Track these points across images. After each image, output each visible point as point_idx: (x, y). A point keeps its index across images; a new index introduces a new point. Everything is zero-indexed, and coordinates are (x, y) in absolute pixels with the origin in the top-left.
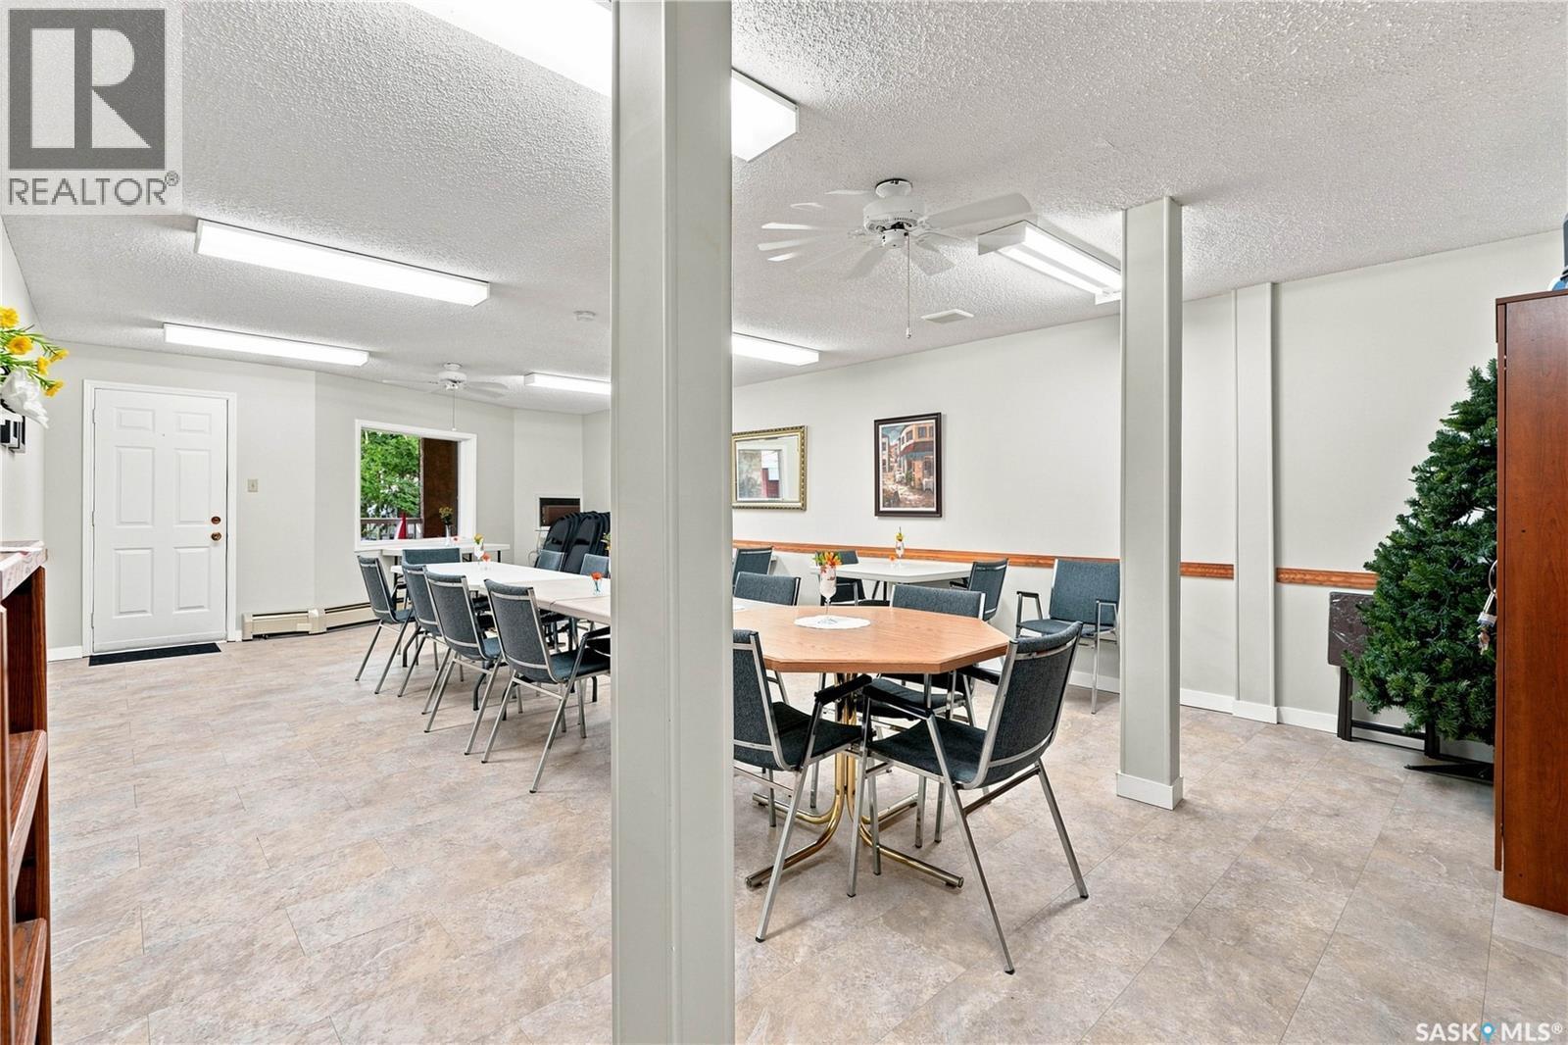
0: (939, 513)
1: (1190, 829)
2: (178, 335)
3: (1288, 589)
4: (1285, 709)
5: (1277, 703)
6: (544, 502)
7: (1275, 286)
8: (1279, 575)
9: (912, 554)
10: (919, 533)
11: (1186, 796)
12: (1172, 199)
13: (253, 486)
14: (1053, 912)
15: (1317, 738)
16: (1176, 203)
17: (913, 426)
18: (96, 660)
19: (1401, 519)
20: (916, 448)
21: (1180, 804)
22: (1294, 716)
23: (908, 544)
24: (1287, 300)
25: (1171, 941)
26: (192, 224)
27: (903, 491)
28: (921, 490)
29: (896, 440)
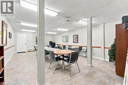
0: (78, 43)
1: (92, 68)
2: (22, 30)
3: (105, 49)
4: (105, 59)
5: (104, 59)
6: (50, 42)
7: (104, 23)
8: (104, 48)
9: (75, 46)
10: (76, 44)
11: (93, 65)
12: (91, 17)
13: (28, 41)
14: (77, 73)
15: (107, 62)
16: (91, 18)
17: (76, 36)
18: (18, 53)
19: (113, 43)
20: (76, 37)
21: (92, 66)
22: (106, 60)
23: (75, 45)
24: (105, 25)
25: (85, 76)
26: (21, 23)
27: (75, 41)
28: (76, 41)
29: (75, 37)
